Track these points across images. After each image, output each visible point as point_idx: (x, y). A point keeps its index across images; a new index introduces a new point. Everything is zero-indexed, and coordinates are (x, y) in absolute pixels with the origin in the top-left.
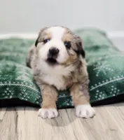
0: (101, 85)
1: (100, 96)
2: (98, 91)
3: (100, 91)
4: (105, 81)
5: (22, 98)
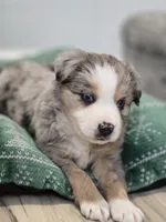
0: (147, 159)
1: (148, 178)
2: (143, 170)
3: (147, 170)
4: (153, 153)
5: (21, 182)
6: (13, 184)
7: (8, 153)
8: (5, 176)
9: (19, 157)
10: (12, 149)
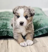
3: (40, 32)
5: (10, 35)
6: (8, 36)
7: (7, 29)
8: (7, 34)
9: (9, 30)
10: (8, 29)
